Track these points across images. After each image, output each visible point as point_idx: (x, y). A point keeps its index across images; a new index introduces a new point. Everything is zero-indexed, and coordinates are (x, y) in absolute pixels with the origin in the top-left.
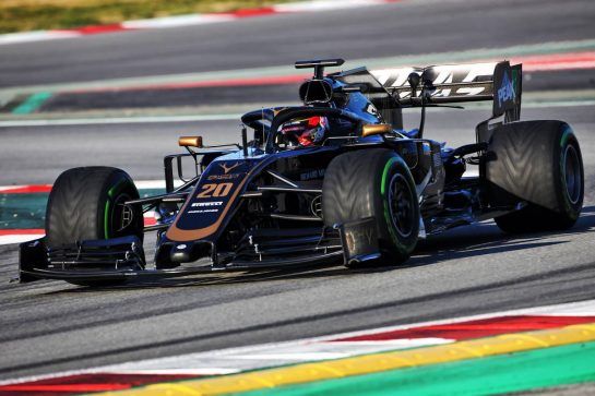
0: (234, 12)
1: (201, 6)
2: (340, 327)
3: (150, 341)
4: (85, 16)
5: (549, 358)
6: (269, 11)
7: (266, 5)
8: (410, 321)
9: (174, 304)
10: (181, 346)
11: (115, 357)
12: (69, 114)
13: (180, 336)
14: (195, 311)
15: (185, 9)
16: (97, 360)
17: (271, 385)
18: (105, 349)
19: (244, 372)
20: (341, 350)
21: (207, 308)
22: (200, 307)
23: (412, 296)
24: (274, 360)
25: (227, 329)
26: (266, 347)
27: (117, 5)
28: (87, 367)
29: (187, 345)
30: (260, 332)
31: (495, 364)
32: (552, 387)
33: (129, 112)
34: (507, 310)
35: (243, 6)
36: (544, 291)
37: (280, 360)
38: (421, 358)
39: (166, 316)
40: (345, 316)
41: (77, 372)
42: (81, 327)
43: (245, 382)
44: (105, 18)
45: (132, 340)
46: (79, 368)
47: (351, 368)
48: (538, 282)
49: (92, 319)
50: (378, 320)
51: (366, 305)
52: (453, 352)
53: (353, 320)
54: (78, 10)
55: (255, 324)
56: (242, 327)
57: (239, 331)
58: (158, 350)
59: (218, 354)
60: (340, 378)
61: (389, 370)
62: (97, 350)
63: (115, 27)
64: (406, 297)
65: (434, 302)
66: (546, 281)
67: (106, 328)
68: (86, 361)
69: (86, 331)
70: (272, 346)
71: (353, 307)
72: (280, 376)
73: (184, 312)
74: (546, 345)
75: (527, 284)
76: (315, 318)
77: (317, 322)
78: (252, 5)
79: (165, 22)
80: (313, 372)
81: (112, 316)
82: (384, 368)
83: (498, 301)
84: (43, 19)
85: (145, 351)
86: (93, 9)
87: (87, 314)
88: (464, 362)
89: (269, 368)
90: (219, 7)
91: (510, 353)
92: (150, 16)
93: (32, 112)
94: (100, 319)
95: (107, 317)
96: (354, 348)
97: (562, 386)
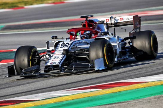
0: (54, 3)
1: (45, 2)
2: (72, 86)
3: (22, 91)
4: (14, 5)
5: (126, 93)
6: (63, 2)
7: (62, 1)
8: (91, 84)
9: (30, 81)
10: (30, 92)
11: (12, 96)
12: (8, 31)
13: (30, 90)
14: (35, 83)
15: (41, 2)
16: (8, 97)
17: (53, 102)
18: (10, 94)
19: (46, 99)
20: (72, 93)
21: (38, 82)
22: (37, 82)
23: (92, 78)
24: (54, 96)
25: (43, 88)
26: (52, 92)
27: (23, 2)
28: (5, 99)
29: (32, 92)
30: (51, 88)
31: (112, 96)
32: (126, 101)
33: (24, 30)
34: (116, 81)
35: (56, 1)
36: (127, 76)
37: (56, 96)
38: (92, 94)
39: (27, 84)
40: (74, 83)
41: (2, 100)
42: (4, 88)
43: (45, 102)
44: (20, 5)
45: (18, 91)
46: (3, 99)
47: (74, 97)
48: (126, 73)
49: (8, 86)
50: (82, 84)
51: (80, 80)
52: (101, 92)
53: (76, 85)
54: (12, 3)
55: (50, 86)
56: (47, 87)
57: (46, 88)
58: (24, 94)
59: (39, 94)
60: (71, 100)
61: (84, 98)
62: (8, 94)
63: (23, 8)
64: (91, 78)
65: (98, 79)
66: (127, 73)
67: (11, 88)
68: (5, 97)
69: (6, 89)
70: (54, 92)
71: (76, 81)
72: (55, 100)
73: (32, 83)
74: (126, 90)
75: (123, 74)
76: (66, 84)
77: (67, 85)
78: (59, 1)
79: (35, 6)
80: (64, 98)
81: (13, 85)
82: (83, 97)
83: (114, 79)
84: (3, 6)
85: (21, 94)
86: (17, 3)
87: (7, 84)
88: (105, 95)
89: (53, 98)
90: (50, 2)
91: (116, 92)
92: (32, 5)
94: (10, 86)
95: (12, 85)
96: (75, 92)
97: (129, 101)
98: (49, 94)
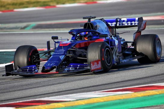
0: (86, 3)
1: (77, 1)
2: (104, 88)
3: (53, 92)
4: (46, 4)
5: (159, 97)
6: (96, 3)
7: (95, 1)
8: (123, 87)
9: (61, 82)
10: (61, 93)
11: (43, 96)
12: (40, 30)
13: (61, 90)
14: (66, 83)
15: (73, 2)
16: (38, 97)
17: (84, 104)
18: (41, 94)
19: (77, 100)
20: (103, 94)
21: (70, 83)
22: (68, 82)
23: (124, 80)
24: (85, 97)
25: (74, 88)
26: (83, 93)
27: (55, 1)
28: (35, 98)
29: (63, 93)
30: (82, 89)
31: (144, 99)
32: (159, 105)
33: (55, 29)
34: (149, 84)
35: (89, 1)
36: (159, 79)
37: (87, 97)
38: (124, 97)
39: (58, 85)
40: (106, 85)
41: (33, 100)
42: (35, 88)
43: (77, 103)
44: (52, 4)
45: (48, 91)
47: (105, 99)
48: (158, 76)
49: (38, 85)
50: (114, 86)
51: (112, 82)
52: (133, 95)
54: (44, 2)
55: (82, 87)
56: (78, 88)
57: (77, 89)
58: (55, 94)
59: (70, 95)
60: (102, 102)
61: (116, 100)
62: (39, 94)
63: (54, 6)
64: (122, 80)
65: (130, 82)
66: (160, 76)
67: (42, 88)
69: (36, 89)
70: (85, 93)
71: (108, 83)
72: (86, 101)
73: (63, 84)
74: (158, 93)
75: (155, 77)
76: (98, 86)
77: (98, 87)
78: (91, 1)
79: (68, 5)
80: (95, 100)
81: (44, 85)
82: (114, 99)
83: (147, 82)
84: (35, 4)
85: (51, 94)
86: (49, 2)
87: (37, 84)
88: (137, 98)
89: (84, 99)
90: (82, 1)
91: (149, 96)
92: (64, 4)
93: (30, 29)
94: (41, 85)
95: (42, 85)
96: (107, 94)
97: (162, 105)
98: (81, 95)
